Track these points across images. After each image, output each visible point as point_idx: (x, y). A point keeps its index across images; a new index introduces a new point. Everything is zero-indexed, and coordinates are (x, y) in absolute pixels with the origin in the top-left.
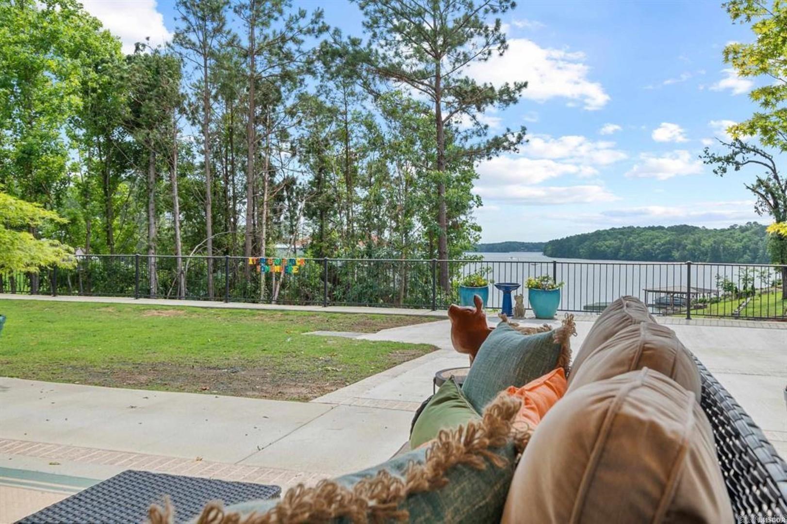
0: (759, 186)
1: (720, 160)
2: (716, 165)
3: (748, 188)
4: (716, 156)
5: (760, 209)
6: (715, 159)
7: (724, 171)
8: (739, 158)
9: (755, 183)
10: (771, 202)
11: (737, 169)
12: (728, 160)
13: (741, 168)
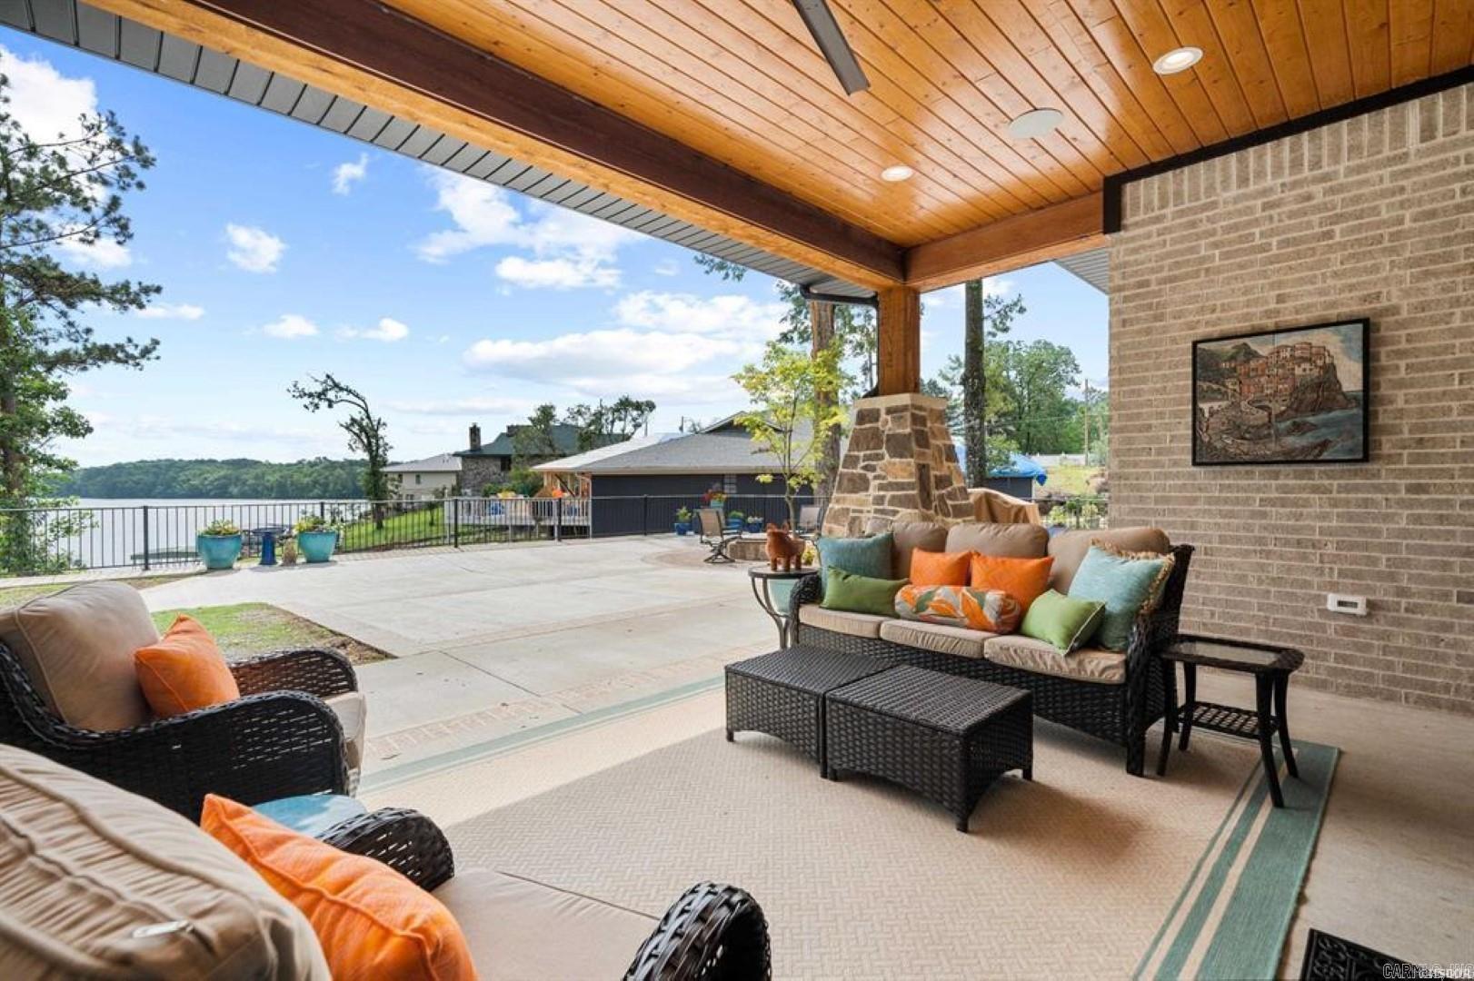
0: (352, 424)
1: (311, 395)
2: (306, 400)
3: (342, 425)
4: (307, 392)
5: (354, 446)
6: (305, 394)
7: (317, 406)
8: (331, 395)
9: (349, 422)
10: (365, 441)
11: (330, 406)
12: (321, 395)
13: (335, 405)
